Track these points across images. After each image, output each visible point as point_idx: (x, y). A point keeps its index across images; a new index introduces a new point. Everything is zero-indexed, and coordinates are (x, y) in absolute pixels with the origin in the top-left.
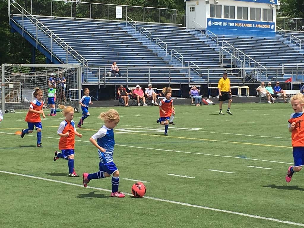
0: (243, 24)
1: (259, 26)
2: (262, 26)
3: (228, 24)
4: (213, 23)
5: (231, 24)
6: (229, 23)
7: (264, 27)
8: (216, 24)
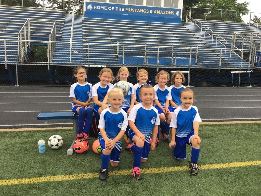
0: (136, 9)
1: (158, 12)
2: (163, 12)
3: (115, 9)
4: (94, 7)
5: (119, 9)
6: (117, 8)
7: (165, 13)
8: (99, 8)
